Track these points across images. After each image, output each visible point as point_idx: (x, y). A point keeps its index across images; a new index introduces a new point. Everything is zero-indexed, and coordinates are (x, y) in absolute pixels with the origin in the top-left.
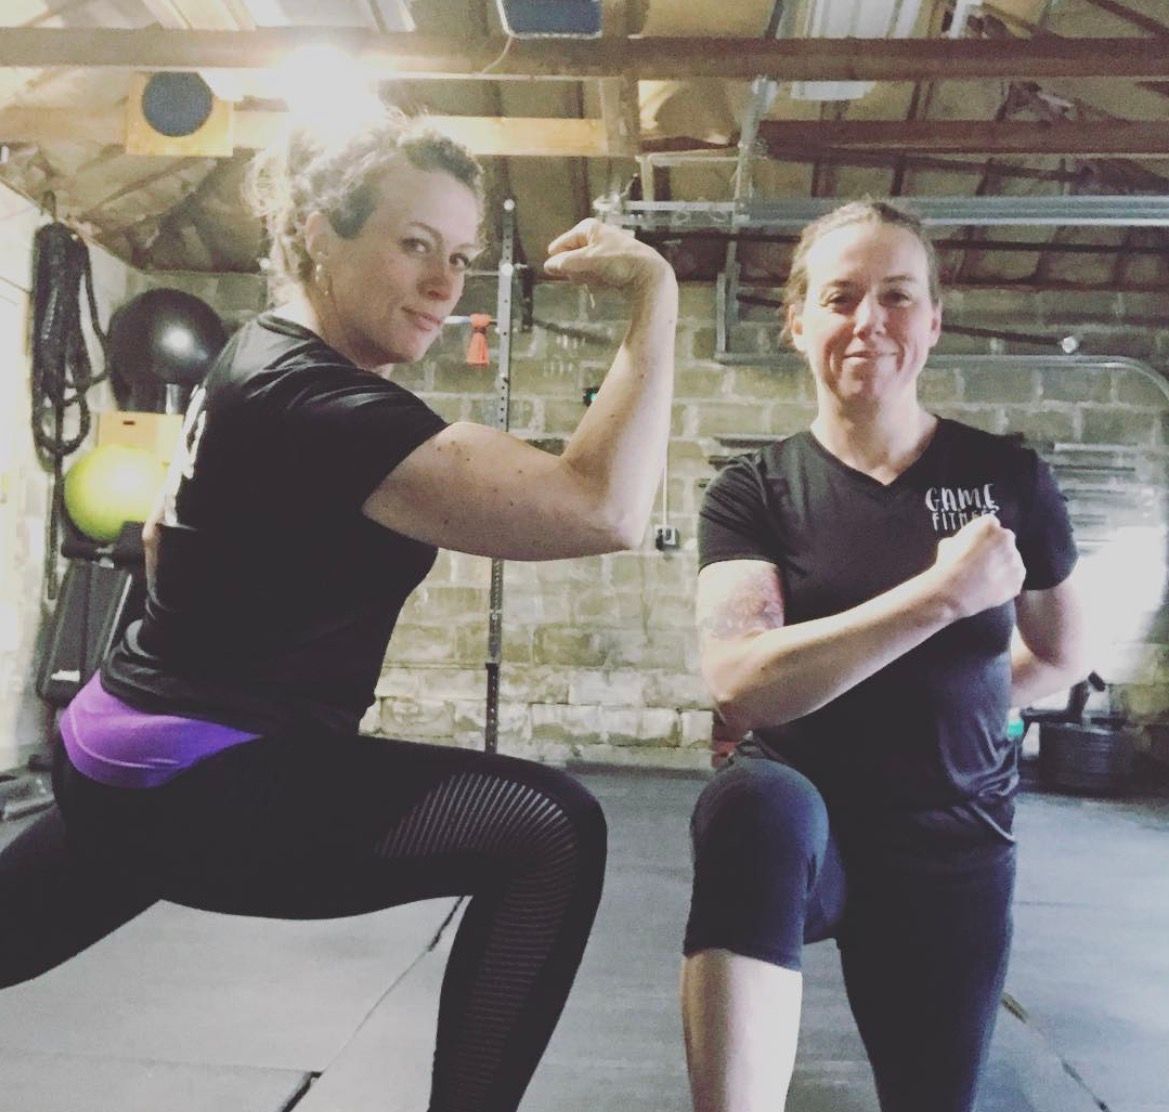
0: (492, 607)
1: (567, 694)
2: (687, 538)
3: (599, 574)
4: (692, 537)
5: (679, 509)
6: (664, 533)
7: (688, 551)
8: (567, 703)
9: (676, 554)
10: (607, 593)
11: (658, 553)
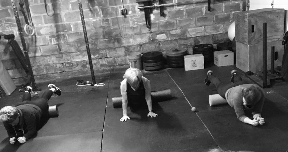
0: (86, 43)
1: (107, 55)
2: (129, 11)
3: (109, 24)
4: (130, 10)
5: (126, 4)
6: (123, 11)
7: (129, 14)
8: (107, 58)
9: (127, 16)
10: (112, 29)
11: (122, 16)
